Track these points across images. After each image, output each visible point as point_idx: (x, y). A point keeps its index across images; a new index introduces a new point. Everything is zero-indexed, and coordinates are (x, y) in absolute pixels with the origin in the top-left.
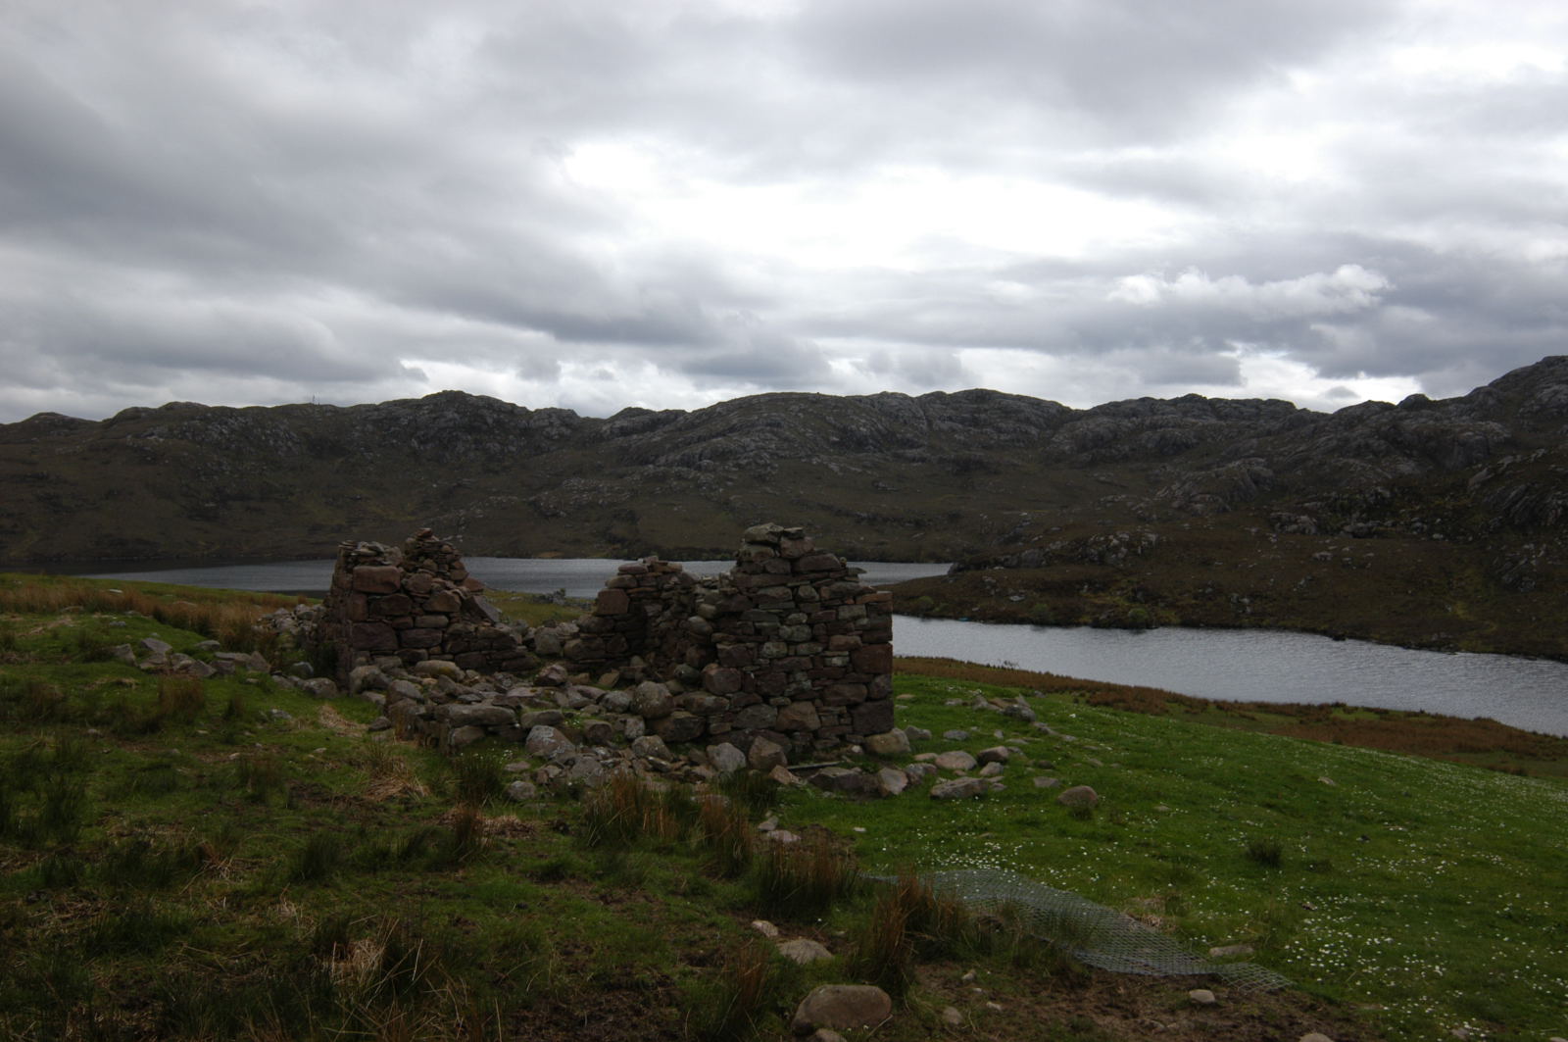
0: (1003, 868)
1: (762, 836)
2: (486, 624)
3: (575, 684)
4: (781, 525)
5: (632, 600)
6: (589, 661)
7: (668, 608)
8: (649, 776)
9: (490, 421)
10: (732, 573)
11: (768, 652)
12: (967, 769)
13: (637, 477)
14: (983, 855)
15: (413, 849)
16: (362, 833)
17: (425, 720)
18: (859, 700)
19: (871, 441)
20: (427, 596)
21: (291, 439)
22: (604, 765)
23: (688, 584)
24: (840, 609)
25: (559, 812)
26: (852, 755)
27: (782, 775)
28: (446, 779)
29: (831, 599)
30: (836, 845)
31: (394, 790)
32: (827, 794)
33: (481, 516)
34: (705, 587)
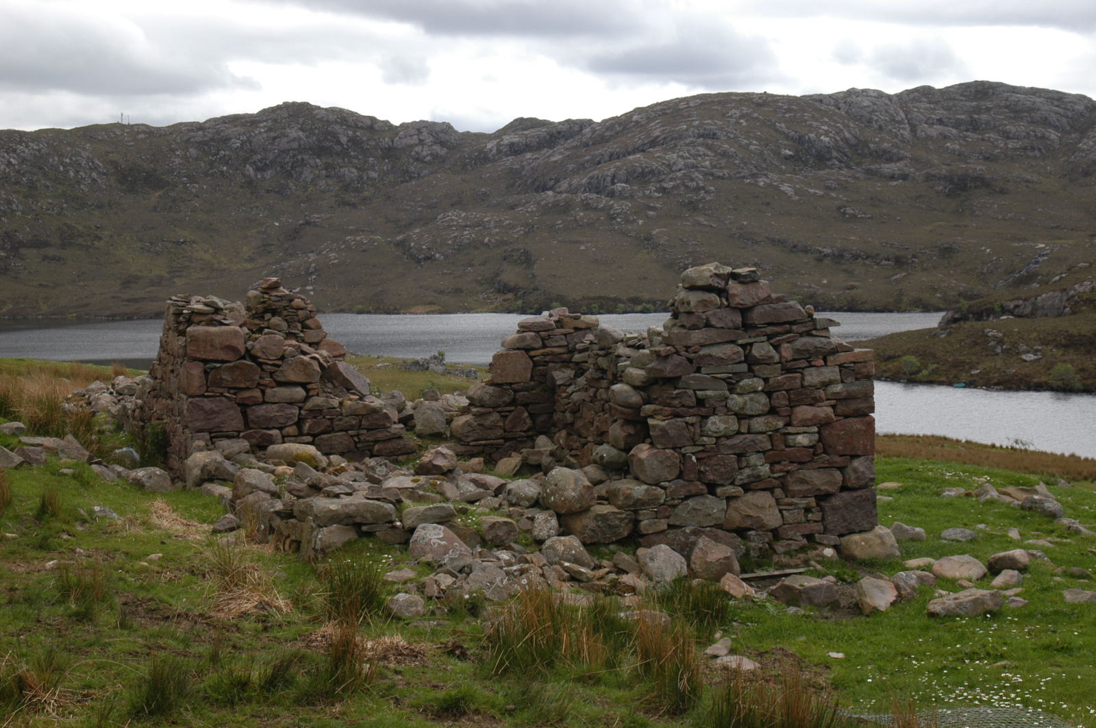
0: (1026, 706)
1: (711, 663)
2: (353, 397)
3: (466, 472)
4: (728, 265)
5: (535, 364)
6: (483, 442)
7: (582, 374)
8: (566, 587)
9: (344, 140)
10: (665, 327)
11: (713, 428)
12: (974, 578)
13: (532, 208)
14: (1001, 688)
15: (277, 679)
16: (214, 658)
17: (282, 518)
18: (831, 490)
19: (835, 154)
20: (279, 363)
21: (95, 168)
22: (508, 573)
23: (606, 343)
24: (806, 372)
25: (455, 632)
26: (823, 560)
27: (733, 585)
28: (313, 591)
29: (794, 360)
30: (807, 675)
31: (249, 606)
32: (792, 610)
33: (336, 261)
34: (629, 346)
